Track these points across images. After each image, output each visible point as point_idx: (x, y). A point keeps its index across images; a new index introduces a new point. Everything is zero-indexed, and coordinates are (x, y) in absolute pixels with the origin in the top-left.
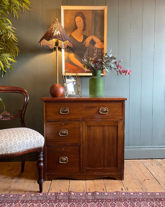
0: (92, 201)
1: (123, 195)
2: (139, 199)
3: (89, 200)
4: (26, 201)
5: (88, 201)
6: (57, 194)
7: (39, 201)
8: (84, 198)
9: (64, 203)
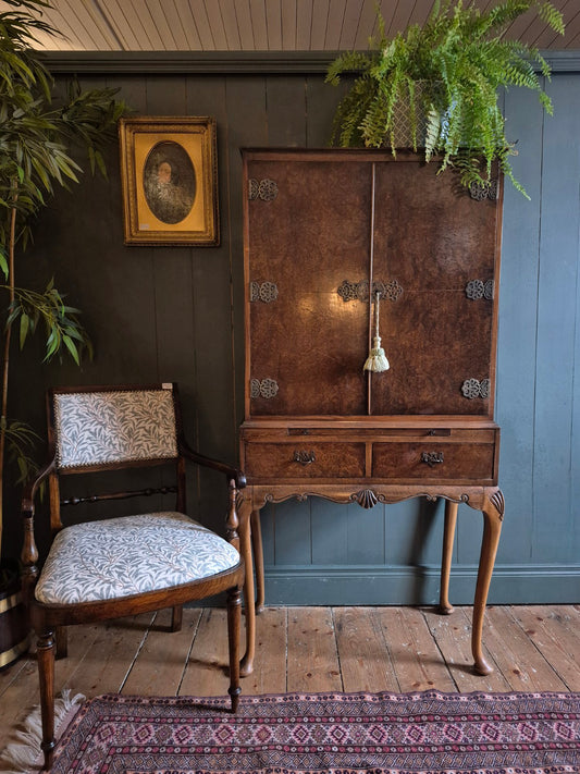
0: (428, 721)
1: (513, 702)
2: (562, 714)
3: (421, 716)
4: (244, 719)
5: (418, 719)
6: (325, 698)
7: (280, 720)
8: (402, 710)
9: (351, 727)
